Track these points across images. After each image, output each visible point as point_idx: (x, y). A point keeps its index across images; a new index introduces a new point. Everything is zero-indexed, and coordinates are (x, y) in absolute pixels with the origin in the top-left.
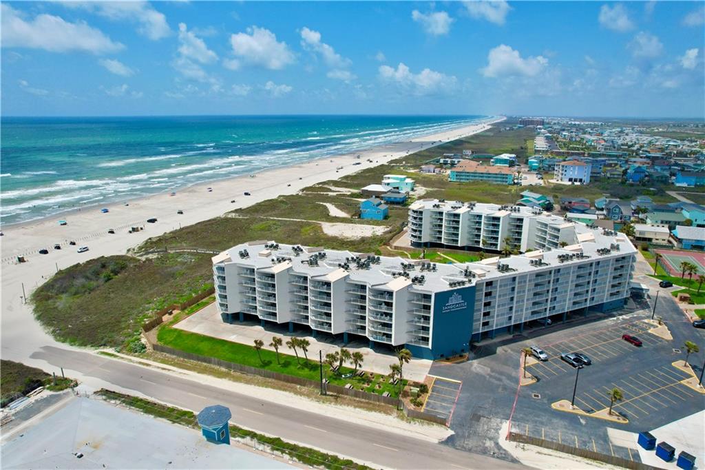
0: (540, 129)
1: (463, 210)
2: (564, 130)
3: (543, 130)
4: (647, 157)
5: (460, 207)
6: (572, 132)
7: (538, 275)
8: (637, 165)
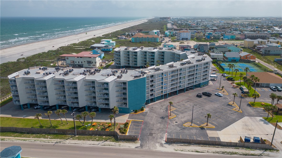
0: (169, 21)
1: (138, 50)
2: (179, 21)
3: (170, 21)
4: (212, 29)
5: (137, 49)
6: (182, 22)
7: (173, 72)
8: (209, 32)
